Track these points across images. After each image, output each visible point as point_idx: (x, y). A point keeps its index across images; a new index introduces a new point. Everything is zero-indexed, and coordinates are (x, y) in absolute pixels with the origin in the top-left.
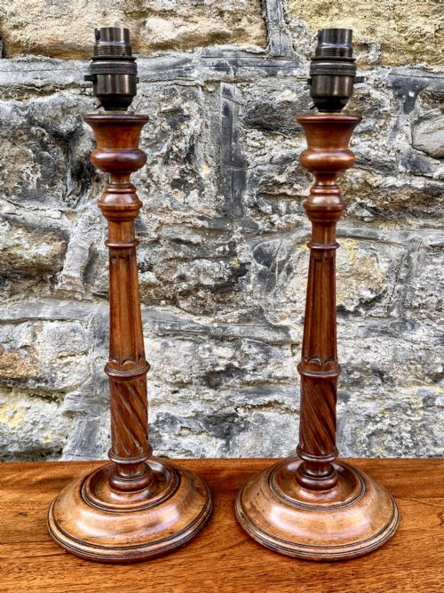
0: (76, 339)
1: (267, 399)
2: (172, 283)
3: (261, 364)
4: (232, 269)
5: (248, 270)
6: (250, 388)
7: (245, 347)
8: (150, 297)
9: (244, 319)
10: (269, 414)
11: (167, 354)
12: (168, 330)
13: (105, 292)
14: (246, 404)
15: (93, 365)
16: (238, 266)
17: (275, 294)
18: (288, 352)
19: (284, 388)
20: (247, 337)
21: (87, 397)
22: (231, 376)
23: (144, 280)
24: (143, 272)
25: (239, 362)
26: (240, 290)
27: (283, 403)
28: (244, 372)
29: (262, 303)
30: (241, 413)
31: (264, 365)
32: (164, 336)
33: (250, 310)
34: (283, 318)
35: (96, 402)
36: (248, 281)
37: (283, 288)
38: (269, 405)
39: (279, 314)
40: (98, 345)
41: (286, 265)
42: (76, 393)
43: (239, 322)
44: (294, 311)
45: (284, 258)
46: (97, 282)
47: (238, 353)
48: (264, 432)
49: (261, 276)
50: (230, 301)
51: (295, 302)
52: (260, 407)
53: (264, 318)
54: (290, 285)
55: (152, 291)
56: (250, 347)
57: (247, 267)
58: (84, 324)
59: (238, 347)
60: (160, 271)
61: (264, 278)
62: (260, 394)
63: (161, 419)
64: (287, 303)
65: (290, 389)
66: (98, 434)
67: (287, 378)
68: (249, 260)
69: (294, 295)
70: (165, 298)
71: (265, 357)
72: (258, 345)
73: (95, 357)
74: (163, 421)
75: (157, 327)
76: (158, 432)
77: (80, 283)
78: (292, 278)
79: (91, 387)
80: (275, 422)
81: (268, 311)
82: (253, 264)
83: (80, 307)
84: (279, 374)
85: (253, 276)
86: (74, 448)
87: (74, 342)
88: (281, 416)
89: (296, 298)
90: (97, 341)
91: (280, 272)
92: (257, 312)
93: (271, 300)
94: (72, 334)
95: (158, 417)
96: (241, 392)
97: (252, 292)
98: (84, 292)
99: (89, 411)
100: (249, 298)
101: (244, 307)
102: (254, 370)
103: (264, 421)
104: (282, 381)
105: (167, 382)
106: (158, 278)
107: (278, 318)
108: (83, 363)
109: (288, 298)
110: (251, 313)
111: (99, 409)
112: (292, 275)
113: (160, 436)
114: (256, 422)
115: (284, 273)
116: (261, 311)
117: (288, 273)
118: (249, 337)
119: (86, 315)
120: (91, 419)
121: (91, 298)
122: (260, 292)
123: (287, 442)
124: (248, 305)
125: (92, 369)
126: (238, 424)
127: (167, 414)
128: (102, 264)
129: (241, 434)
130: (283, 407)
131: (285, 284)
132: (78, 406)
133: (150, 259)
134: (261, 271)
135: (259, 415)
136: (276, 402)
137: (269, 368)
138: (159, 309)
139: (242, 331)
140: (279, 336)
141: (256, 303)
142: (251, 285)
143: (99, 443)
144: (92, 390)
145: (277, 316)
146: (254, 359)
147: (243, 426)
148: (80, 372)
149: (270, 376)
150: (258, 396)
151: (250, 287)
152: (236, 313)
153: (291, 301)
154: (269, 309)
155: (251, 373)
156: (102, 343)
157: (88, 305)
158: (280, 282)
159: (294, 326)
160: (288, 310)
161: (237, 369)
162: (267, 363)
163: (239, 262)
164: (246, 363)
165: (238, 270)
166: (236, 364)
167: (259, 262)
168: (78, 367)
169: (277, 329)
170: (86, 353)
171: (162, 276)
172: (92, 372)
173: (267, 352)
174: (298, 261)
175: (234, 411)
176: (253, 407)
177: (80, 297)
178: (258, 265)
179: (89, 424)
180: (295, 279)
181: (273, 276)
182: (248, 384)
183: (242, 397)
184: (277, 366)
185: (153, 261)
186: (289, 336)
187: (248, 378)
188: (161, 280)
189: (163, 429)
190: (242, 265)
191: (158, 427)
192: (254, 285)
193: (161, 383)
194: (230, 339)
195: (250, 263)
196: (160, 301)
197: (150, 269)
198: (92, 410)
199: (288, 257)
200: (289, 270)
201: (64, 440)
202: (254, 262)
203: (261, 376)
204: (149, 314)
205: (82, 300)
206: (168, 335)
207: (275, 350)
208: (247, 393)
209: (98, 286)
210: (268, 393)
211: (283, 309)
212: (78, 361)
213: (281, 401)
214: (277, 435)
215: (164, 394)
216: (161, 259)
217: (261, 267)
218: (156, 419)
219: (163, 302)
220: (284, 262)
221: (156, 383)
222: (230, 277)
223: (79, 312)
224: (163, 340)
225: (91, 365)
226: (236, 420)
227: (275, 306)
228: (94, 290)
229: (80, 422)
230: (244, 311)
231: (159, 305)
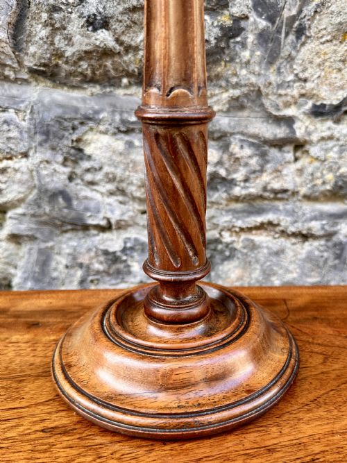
0: (11, 134)
1: (259, 219)
2: (136, 49)
3: (254, 172)
4: (222, 28)
5: (243, 29)
6: (239, 206)
7: (235, 148)
8: (106, 73)
9: (236, 105)
10: (261, 238)
11: (133, 156)
12: (133, 123)
13: (45, 65)
14: (233, 227)
15: (38, 172)
16: (229, 23)
17: (279, 69)
18: (290, 156)
19: (280, 205)
20: (238, 133)
21: (33, 215)
22: (216, 189)
23: (98, 43)
24: (95, 30)
25: (227, 170)
26: (232, 60)
27: (278, 225)
28: (232, 183)
29: (260, 82)
30: (227, 237)
31: (258, 174)
32: (127, 132)
33: (245, 90)
34: (287, 105)
35: (45, 223)
36: (244, 45)
37: (290, 59)
38: (261, 227)
39: (284, 99)
40: (41, 144)
41: (297, 23)
42: (20, 210)
43: (228, 111)
44: (302, 95)
45: (294, 12)
46: (32, 49)
47: (225, 157)
48: (253, 260)
49: (263, 37)
50: (218, 77)
51: (305, 80)
52: (250, 229)
53: (262, 105)
54: (301, 56)
55: (109, 63)
56: (242, 147)
57: (243, 24)
58: (21, 115)
59: (225, 148)
60: (119, 30)
61: (266, 41)
62: (250, 213)
63: (129, 245)
64: (294, 81)
65: (289, 207)
66: (53, 264)
67: (285, 191)
68: (246, 11)
69: (304, 70)
70: (129, 75)
71: (260, 161)
72: (252, 144)
73: (38, 160)
74: (132, 249)
75: (117, 118)
76: (125, 261)
77: (9, 50)
78: (303, 44)
79: (37, 203)
80: (268, 248)
81: (267, 95)
82: (251, 19)
83: (15, 90)
84: (276, 185)
85: (251, 38)
86: (26, 280)
87: (9, 139)
88: (275, 241)
89: (306, 75)
90: (39, 138)
91: (287, 34)
92: (253, 96)
93: (273, 78)
94: (5, 127)
95: (125, 243)
96: (228, 211)
97: (248, 63)
98: (16, 65)
99: (38, 235)
100: (244, 72)
101: (237, 85)
102: (246, 180)
103: (254, 247)
104: (279, 196)
105: (134, 198)
106: (117, 40)
107: (281, 104)
108: (24, 169)
109: (297, 75)
110: (246, 96)
111: (51, 233)
112: (303, 38)
113: (129, 266)
114: (244, 248)
115: (292, 37)
116: (259, 93)
117: (298, 38)
118: (242, 134)
119: (23, 102)
120: (43, 246)
121: (26, 77)
122: (260, 64)
123: (281, 272)
124: (243, 82)
125: (36, 178)
126: (222, 252)
127: (136, 240)
128: (36, 17)
129: (226, 263)
130: (278, 229)
131: (294, 53)
132: (24, 228)
133: (104, 8)
134: (263, 30)
135: (248, 240)
136: (270, 223)
137: (265, 178)
138: (120, 92)
139: (232, 124)
140: (280, 132)
141: (253, 79)
142: (249, 51)
143: (55, 274)
144: (39, 207)
145: (280, 102)
146: (246, 165)
147: (227, 253)
148: (21, 182)
149: (265, 189)
150: (248, 216)
151: (246, 54)
152: (225, 96)
153: (300, 79)
154: (269, 90)
155: (242, 184)
156: (46, 141)
157: (24, 88)
158: (286, 50)
159: (301, 117)
160: (295, 93)
161: (224, 179)
162: (262, 171)
163: (232, 16)
164: (236, 171)
165: (230, 29)
166: (223, 172)
167: (260, 15)
168: (18, 176)
169: (279, 120)
170: (25, 155)
171: (124, 38)
172: (36, 182)
173: (263, 155)
174: (313, 17)
175: (218, 236)
176: (242, 229)
177: (12, 76)
178: (258, 20)
179: (41, 252)
180: (308, 47)
181: (278, 41)
182: (237, 199)
183: (228, 218)
184: (275, 175)
185: (110, 12)
186: (294, 132)
187: (237, 191)
188: (121, 43)
189: (132, 257)
190: (237, 20)
191: (126, 255)
192: (253, 52)
193: (126, 199)
194: (216, 135)
195: (247, 18)
196: (120, 78)
197: (105, 25)
198: (42, 233)
199: (300, 11)
200: (300, 32)
201: (12, 271)
202: (253, 17)
203: (254, 189)
204: (107, 100)
205: (16, 80)
206: (133, 130)
207: (274, 152)
208: (235, 212)
209: (34, 55)
210: (260, 211)
211: (289, 91)
212: (17, 166)
213: (275, 222)
214: (268, 263)
215: (131, 214)
216: (121, 9)
217: (263, 23)
218: (123, 245)
219: (125, 81)
220: (293, 18)
221: (120, 198)
222: (218, 39)
223: (13, 97)
224: (127, 138)
225: (35, 173)
226: (220, 247)
227: (279, 86)
228: (29, 62)
229: (31, 249)
230: (237, 92)
231: (119, 86)
